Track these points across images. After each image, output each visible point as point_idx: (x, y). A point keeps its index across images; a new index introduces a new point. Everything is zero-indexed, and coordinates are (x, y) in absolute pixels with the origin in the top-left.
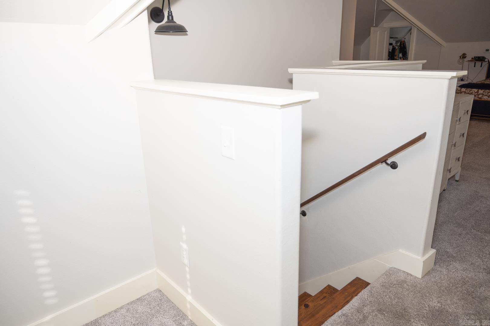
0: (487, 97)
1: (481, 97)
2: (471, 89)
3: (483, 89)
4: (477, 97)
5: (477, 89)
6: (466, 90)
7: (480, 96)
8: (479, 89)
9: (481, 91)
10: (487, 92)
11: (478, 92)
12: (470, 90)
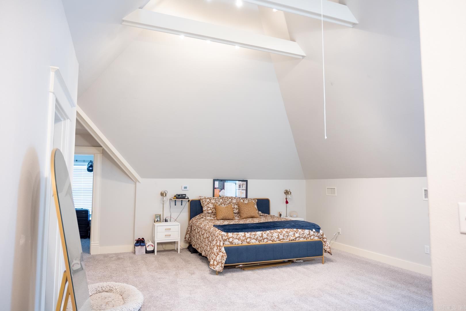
0: (255, 240)
1: (249, 242)
2: (237, 233)
3: (249, 232)
4: (246, 242)
5: (244, 233)
6: (232, 235)
7: (248, 240)
8: (245, 232)
9: (248, 235)
10: (254, 235)
11: (245, 236)
12: (238, 235)
